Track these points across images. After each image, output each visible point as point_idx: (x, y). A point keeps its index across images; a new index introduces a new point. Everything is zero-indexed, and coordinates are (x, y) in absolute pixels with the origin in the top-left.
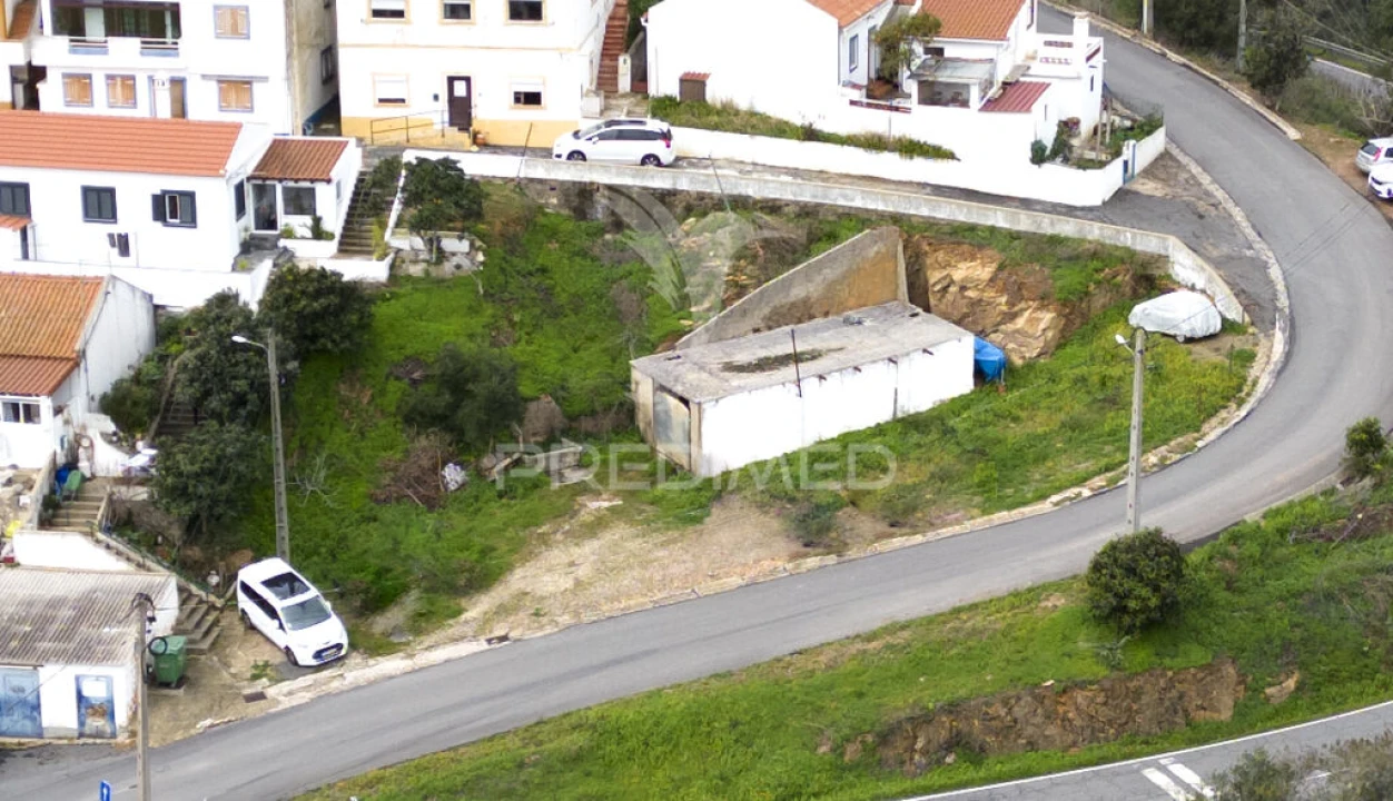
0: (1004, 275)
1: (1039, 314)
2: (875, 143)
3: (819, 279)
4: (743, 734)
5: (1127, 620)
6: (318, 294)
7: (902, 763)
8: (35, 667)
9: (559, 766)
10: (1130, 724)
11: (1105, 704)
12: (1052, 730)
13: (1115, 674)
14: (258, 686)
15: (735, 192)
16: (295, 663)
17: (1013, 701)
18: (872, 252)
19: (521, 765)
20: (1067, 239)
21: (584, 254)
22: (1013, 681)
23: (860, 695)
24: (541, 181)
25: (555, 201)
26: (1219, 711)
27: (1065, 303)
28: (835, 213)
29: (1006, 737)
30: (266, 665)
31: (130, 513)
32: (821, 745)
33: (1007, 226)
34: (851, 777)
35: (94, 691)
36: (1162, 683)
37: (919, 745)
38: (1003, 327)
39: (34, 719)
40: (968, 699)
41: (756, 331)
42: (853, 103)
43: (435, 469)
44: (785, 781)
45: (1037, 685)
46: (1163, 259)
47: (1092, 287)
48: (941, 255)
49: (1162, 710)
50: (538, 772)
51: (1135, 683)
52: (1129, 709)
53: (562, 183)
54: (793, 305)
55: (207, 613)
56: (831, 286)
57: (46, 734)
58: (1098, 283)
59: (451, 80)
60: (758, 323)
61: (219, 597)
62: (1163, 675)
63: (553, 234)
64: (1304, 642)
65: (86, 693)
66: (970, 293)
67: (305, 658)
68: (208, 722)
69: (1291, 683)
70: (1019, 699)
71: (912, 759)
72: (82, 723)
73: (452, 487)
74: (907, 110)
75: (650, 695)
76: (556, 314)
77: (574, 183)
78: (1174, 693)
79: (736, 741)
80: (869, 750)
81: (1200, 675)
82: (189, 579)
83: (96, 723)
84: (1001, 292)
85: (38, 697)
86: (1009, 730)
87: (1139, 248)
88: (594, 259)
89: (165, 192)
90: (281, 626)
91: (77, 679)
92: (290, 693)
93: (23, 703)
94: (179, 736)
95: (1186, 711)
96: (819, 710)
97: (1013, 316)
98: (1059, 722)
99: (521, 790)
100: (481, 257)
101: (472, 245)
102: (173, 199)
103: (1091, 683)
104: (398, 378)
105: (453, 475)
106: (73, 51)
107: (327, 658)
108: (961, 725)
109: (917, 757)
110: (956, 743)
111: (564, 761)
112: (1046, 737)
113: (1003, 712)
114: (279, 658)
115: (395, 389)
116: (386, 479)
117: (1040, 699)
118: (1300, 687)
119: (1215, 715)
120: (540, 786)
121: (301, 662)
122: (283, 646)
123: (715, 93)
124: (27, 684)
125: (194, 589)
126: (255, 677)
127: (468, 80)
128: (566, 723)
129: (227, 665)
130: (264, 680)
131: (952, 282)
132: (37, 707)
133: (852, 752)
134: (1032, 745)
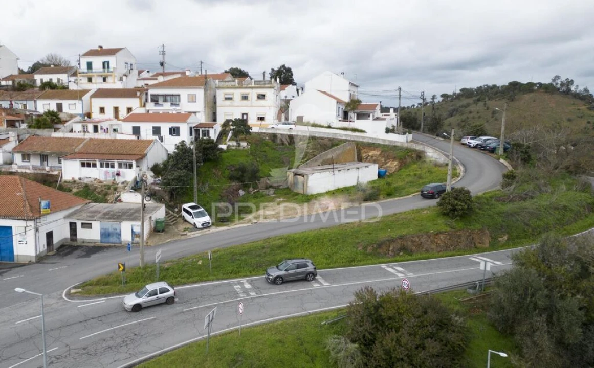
0: (383, 153)
1: (393, 162)
2: (345, 129)
3: (335, 153)
4: (333, 243)
5: (456, 213)
6: (208, 143)
7: (386, 254)
8: (120, 222)
9: (275, 249)
10: (458, 247)
11: (450, 239)
12: (434, 246)
13: (453, 230)
14: (185, 233)
15: (313, 135)
16: (197, 228)
17: (420, 237)
18: (348, 148)
19: (263, 248)
20: (398, 146)
21: (274, 149)
22: (420, 231)
23: (370, 234)
24: (264, 133)
25: (267, 138)
26: (485, 244)
27: (400, 159)
28: (338, 140)
29: (419, 248)
30: (188, 228)
31: (155, 192)
32: (359, 247)
33: (382, 143)
34: (370, 257)
35: (137, 230)
36: (467, 234)
37: (391, 248)
38: (383, 166)
39: (119, 238)
40: (406, 235)
41: (319, 165)
42: (340, 121)
43: (237, 190)
44: (349, 256)
45: (427, 232)
46: (424, 152)
47: (407, 156)
48: (365, 150)
49: (467, 242)
50: (269, 250)
51: (459, 233)
52: (457, 241)
53: (269, 134)
54: (328, 160)
55: (173, 218)
56: (338, 156)
57: (123, 243)
58: (408, 156)
59: (243, 114)
60: (319, 164)
61: (177, 214)
62: (468, 231)
63: (267, 145)
64: (508, 226)
65: (134, 230)
66: (374, 158)
67: (199, 225)
68: (169, 240)
69: (506, 237)
70: (422, 236)
71: (389, 253)
72: (133, 240)
73: (241, 195)
74: (354, 121)
75: (303, 232)
76: (268, 161)
77: (272, 134)
78: (471, 237)
79: (331, 245)
80: (375, 249)
81: (479, 232)
82: (169, 209)
83: (137, 240)
84: (383, 157)
85: (121, 231)
86: (420, 245)
87: (417, 149)
88: (277, 150)
89: (172, 127)
90: (193, 218)
91: (132, 226)
92: (194, 234)
93: (117, 233)
94: (160, 243)
95: (475, 243)
96: (357, 237)
97: (386, 163)
98: (435, 244)
99: (263, 255)
100: (249, 147)
101: (247, 144)
102: (174, 129)
103: (445, 232)
104: (228, 169)
105: (241, 192)
106: (155, 106)
107: (205, 226)
108: (405, 244)
109: (390, 252)
110: (403, 249)
111: (277, 247)
112: (431, 249)
113: (417, 240)
114: (191, 227)
115: (227, 172)
116: (224, 191)
117: (429, 237)
118: (508, 239)
119: (484, 246)
120: (269, 254)
121: (198, 227)
122: (193, 224)
123: (305, 120)
124: (117, 227)
125: (170, 212)
126: (185, 231)
127: (247, 114)
128: (277, 238)
129: (177, 228)
130: (187, 231)
131: (369, 156)
132: (120, 235)
133: (369, 249)
134: (427, 251)
